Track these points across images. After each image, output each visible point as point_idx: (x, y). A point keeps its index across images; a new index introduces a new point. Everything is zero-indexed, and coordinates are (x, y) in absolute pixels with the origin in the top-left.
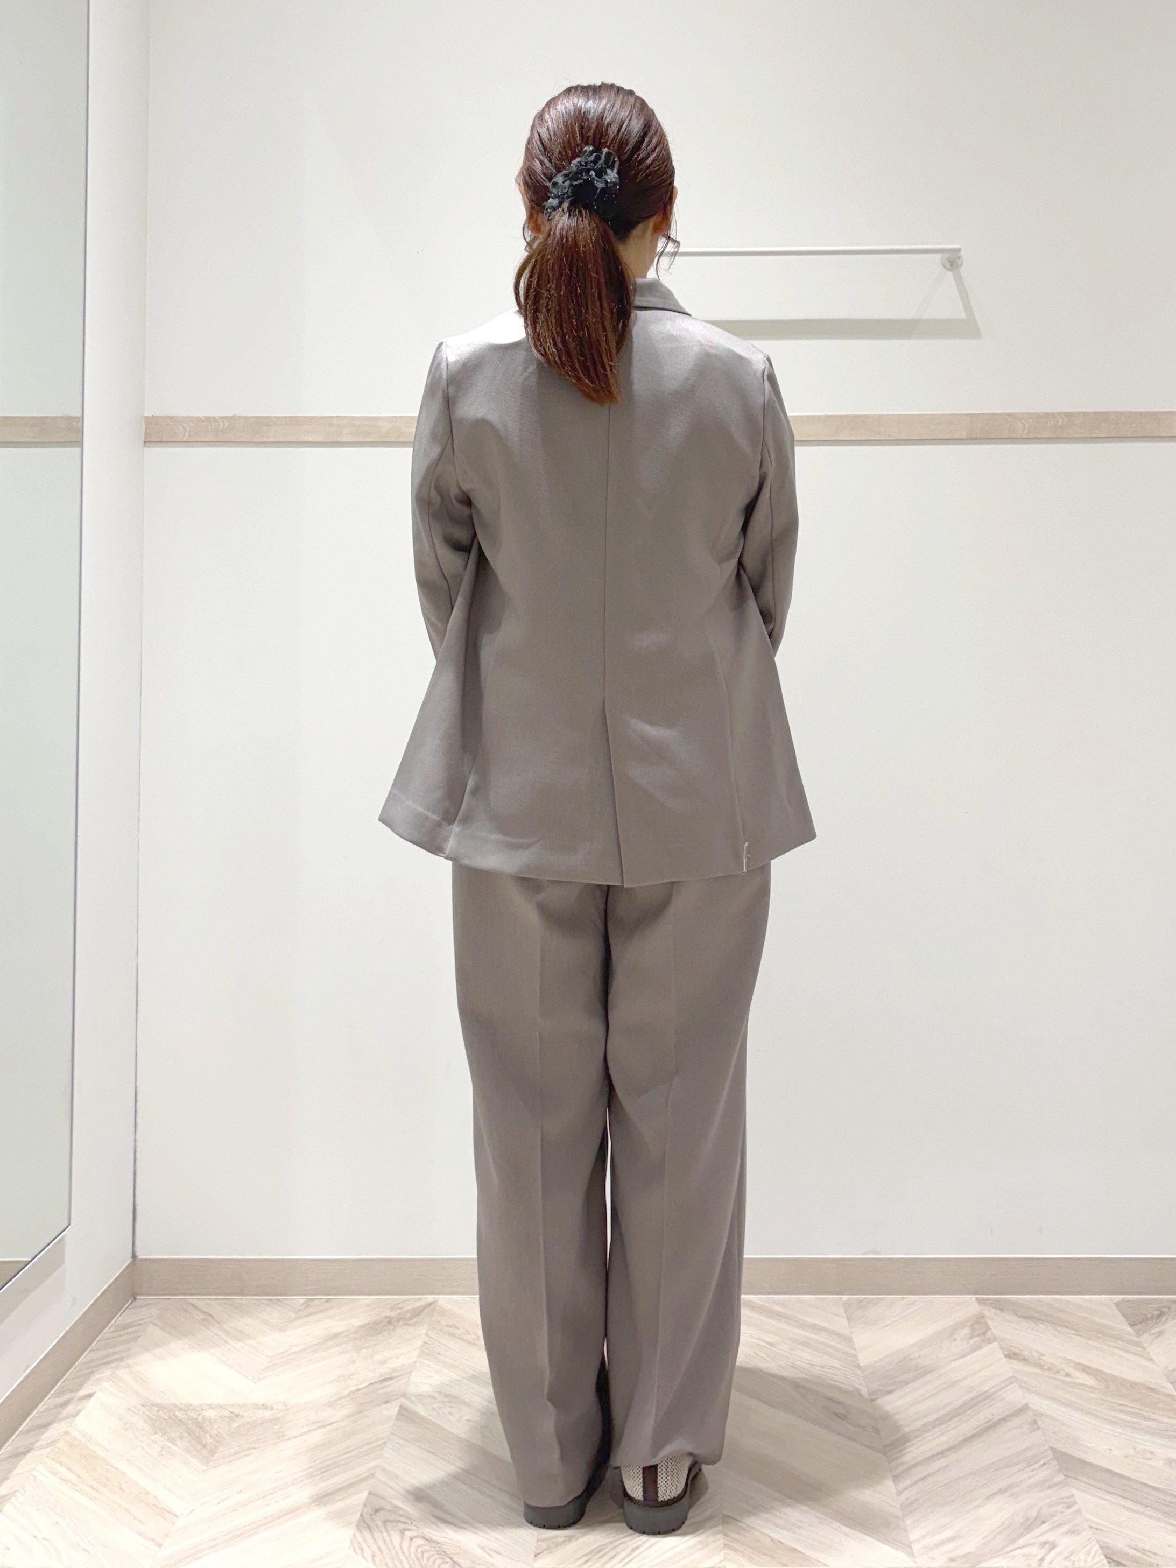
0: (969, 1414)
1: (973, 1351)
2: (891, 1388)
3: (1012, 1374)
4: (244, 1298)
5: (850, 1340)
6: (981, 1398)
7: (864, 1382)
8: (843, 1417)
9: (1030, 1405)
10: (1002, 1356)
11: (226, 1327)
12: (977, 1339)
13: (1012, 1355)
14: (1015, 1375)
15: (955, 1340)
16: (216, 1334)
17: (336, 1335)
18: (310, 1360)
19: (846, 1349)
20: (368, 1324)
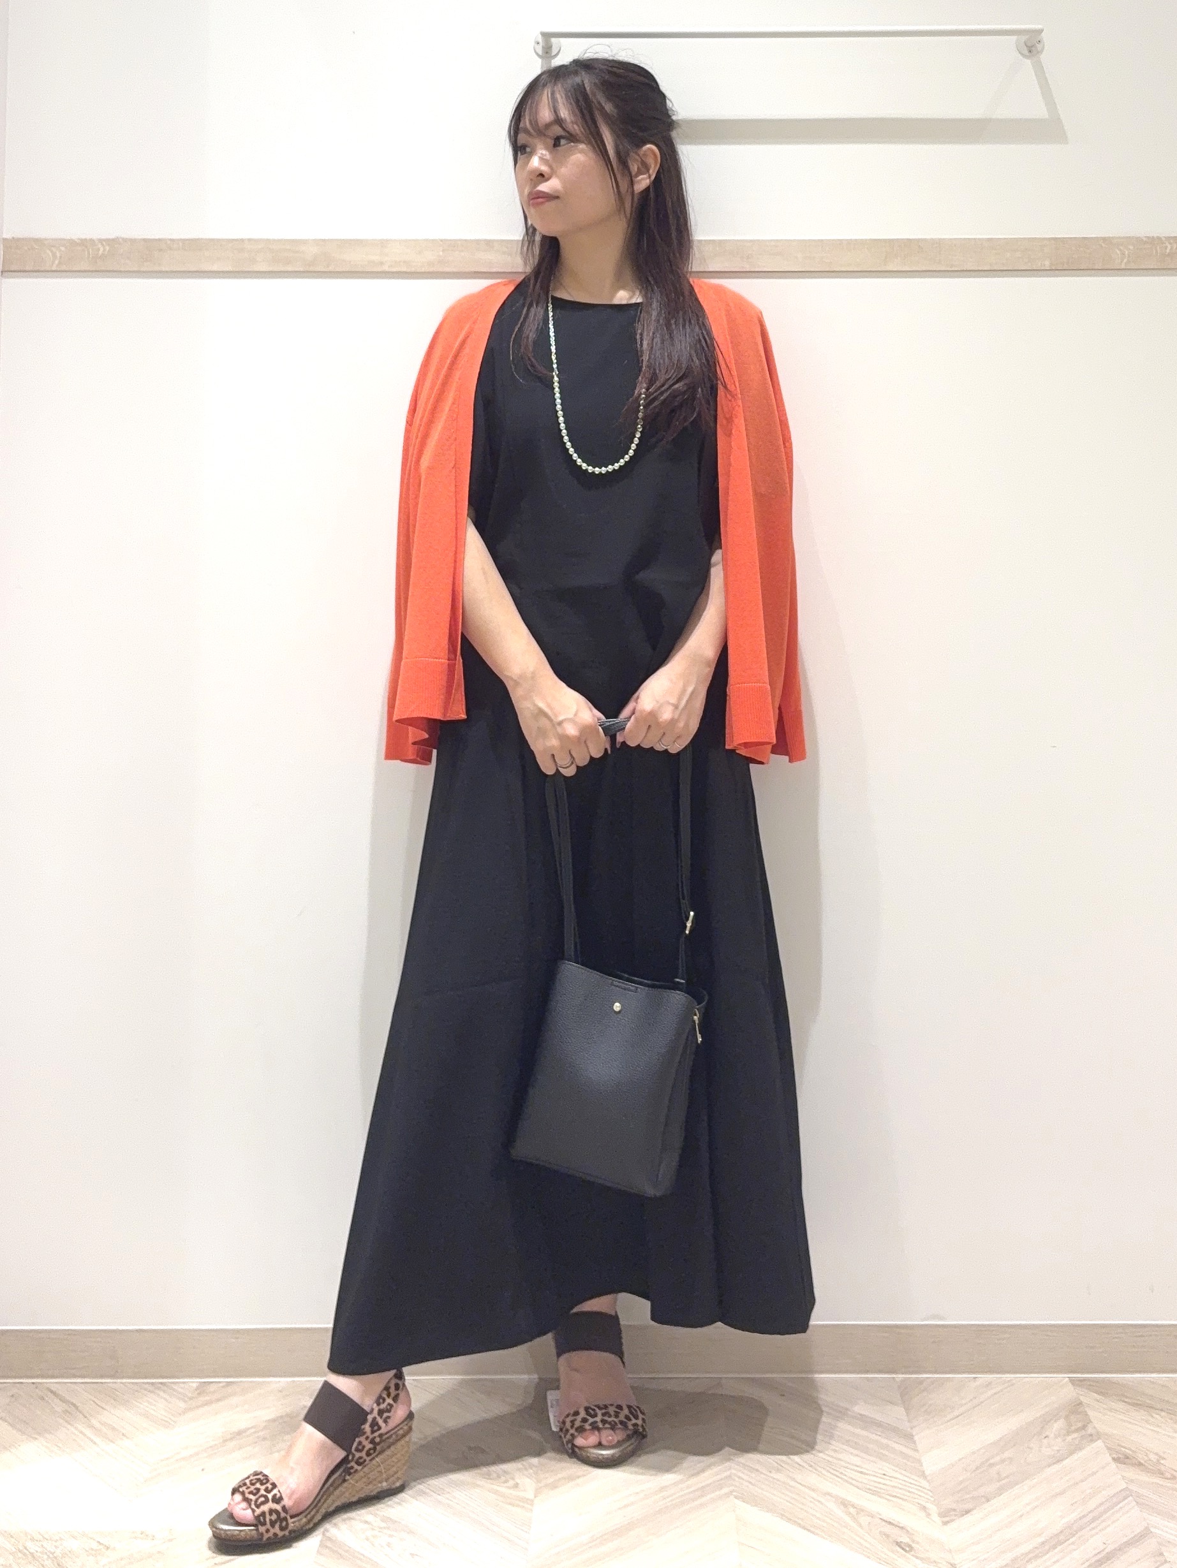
0: (1073, 1543)
1: (1071, 1453)
2: (967, 1506)
3: (1124, 1486)
4: (119, 1381)
5: (909, 1437)
6: (1086, 1520)
7: (932, 1497)
8: (906, 1548)
9: (1152, 1530)
10: (1111, 1459)
11: (94, 1422)
12: (1075, 1435)
13: (1123, 1459)
14: (1133, 1487)
15: (1045, 1437)
16: (81, 1432)
17: (239, 1433)
18: (203, 1470)
19: (904, 1450)
20: (281, 1417)
